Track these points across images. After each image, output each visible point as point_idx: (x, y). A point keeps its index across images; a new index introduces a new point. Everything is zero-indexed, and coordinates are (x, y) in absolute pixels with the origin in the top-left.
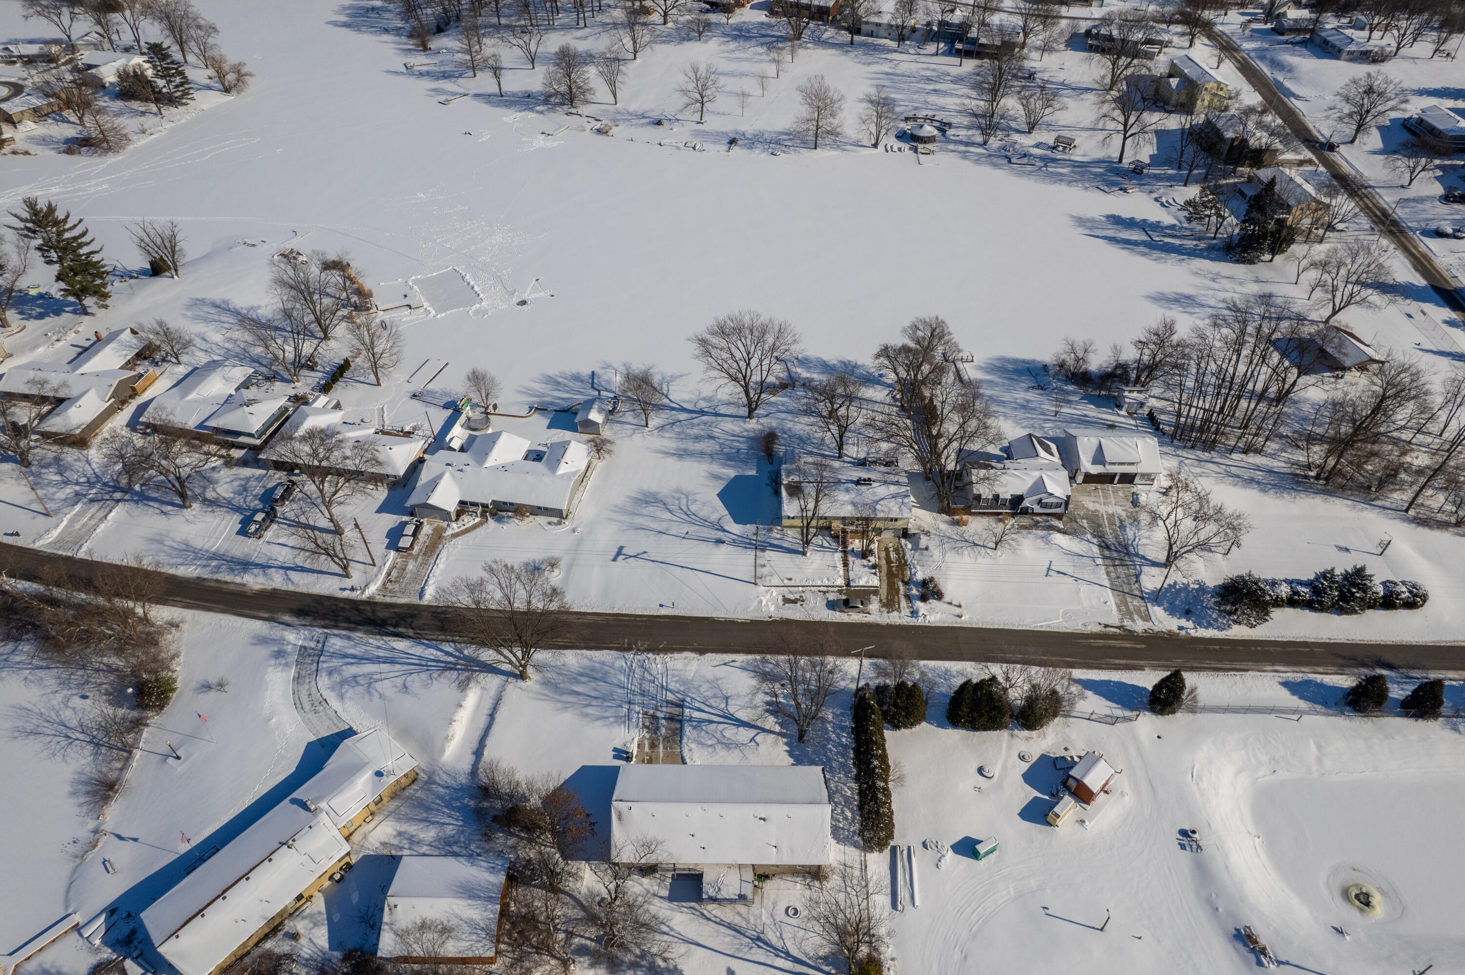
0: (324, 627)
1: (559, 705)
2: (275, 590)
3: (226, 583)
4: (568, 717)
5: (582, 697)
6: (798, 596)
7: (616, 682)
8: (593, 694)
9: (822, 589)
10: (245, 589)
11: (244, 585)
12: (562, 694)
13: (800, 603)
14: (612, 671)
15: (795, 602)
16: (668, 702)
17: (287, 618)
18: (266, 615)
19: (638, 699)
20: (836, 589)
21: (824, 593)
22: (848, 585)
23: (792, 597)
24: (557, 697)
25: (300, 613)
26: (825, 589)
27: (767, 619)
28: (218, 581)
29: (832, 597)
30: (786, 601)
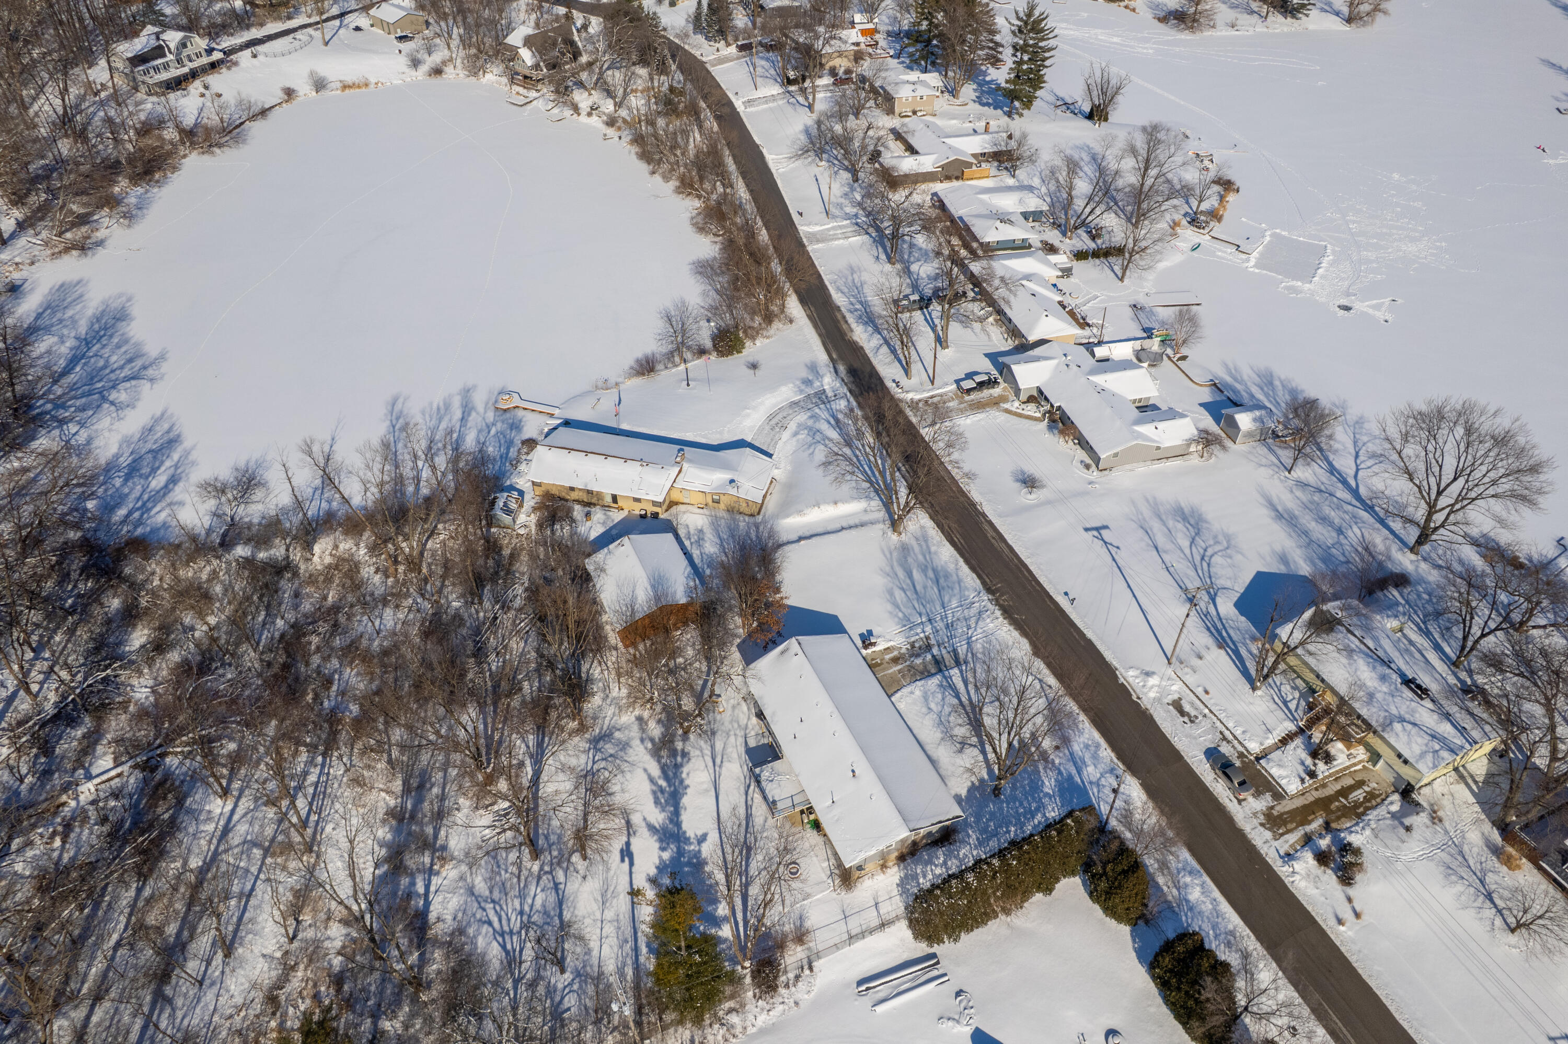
0: (850, 391)
1: (888, 569)
2: (862, 348)
3: (846, 322)
4: (880, 582)
5: (908, 581)
6: (1193, 713)
7: (946, 599)
8: (918, 588)
9: (1227, 733)
10: (849, 334)
11: (852, 331)
12: (901, 565)
13: (1186, 719)
14: (956, 591)
15: (1182, 713)
16: (955, 651)
17: (842, 368)
18: (835, 356)
19: (940, 625)
20: (1240, 749)
21: (1224, 739)
22: (1258, 759)
23: (1187, 708)
24: (895, 564)
25: (852, 372)
26: (1230, 737)
27: (1134, 698)
28: (844, 317)
29: (1225, 749)
30: (1177, 705)
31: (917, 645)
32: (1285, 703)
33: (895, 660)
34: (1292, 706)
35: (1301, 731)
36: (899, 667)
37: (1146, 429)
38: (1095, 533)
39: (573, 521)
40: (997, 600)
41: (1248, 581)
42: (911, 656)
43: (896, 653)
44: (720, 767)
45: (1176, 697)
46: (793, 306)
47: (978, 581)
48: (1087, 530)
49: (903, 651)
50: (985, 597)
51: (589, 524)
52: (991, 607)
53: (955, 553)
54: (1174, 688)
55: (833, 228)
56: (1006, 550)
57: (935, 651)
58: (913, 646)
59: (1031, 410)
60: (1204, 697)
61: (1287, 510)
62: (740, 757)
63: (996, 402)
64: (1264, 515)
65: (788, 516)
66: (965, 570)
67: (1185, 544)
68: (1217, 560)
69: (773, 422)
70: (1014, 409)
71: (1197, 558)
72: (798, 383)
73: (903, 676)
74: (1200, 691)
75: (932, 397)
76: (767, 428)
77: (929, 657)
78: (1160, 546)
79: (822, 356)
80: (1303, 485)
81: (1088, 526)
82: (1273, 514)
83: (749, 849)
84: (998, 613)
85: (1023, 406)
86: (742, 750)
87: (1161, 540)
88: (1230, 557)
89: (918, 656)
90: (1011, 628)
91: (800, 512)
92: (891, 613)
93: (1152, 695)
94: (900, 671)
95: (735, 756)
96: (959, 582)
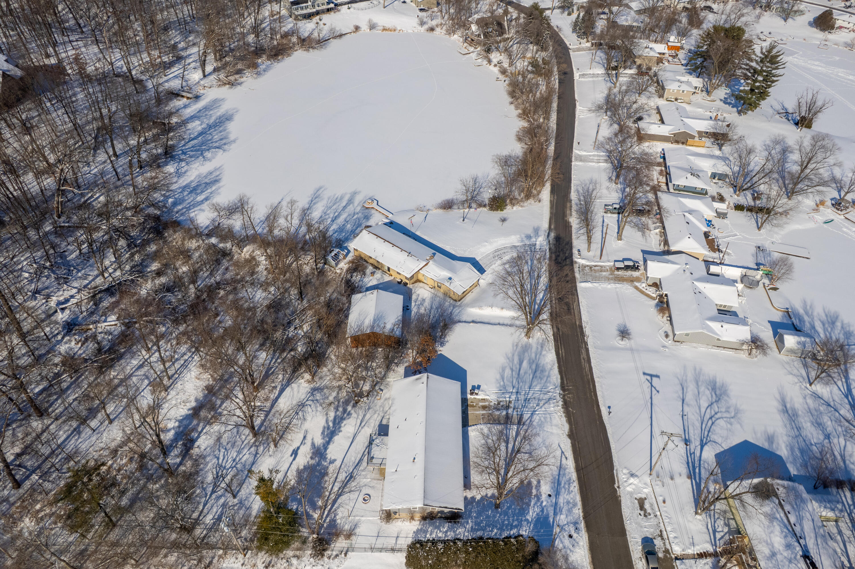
0: (550, 249)
1: (510, 355)
2: (571, 226)
3: (571, 210)
4: (502, 360)
5: (518, 366)
6: (649, 510)
7: (534, 384)
8: (522, 372)
9: (664, 533)
10: (568, 217)
11: (571, 215)
12: (519, 356)
13: (642, 513)
14: (543, 381)
15: (642, 507)
16: (522, 415)
17: (552, 235)
19: (522, 397)
20: (668, 547)
21: (661, 536)
22: (676, 558)
23: (647, 506)
24: (516, 353)
25: (558, 239)
26: (665, 536)
27: (616, 486)
28: (571, 207)
29: (658, 542)
30: (641, 503)
31: (501, 404)
32: (715, 531)
33: (484, 408)
34: (718, 536)
35: (715, 555)
36: (484, 412)
37: (715, 326)
38: (649, 378)
39: (364, 274)
40: (564, 396)
41: (734, 443)
42: (494, 409)
43: (487, 404)
44: (362, 428)
45: (643, 496)
46: (546, 194)
47: (559, 381)
48: (644, 374)
49: (492, 404)
50: (558, 391)
51: (371, 278)
52: (558, 398)
53: (556, 359)
54: (645, 490)
55: (594, 155)
56: (587, 369)
57: (510, 411)
58: (499, 404)
59: (652, 292)
60: (661, 504)
61: (794, 409)
62: (374, 427)
63: (631, 280)
64: (775, 405)
65: (473, 307)
66: (556, 370)
67: (704, 404)
68: (721, 423)
69: (497, 254)
70: (641, 288)
71: (708, 416)
72: (523, 236)
73: (483, 418)
74: (660, 499)
75: (596, 266)
76: (492, 256)
77: (504, 413)
78: (687, 399)
79: (545, 225)
80: (816, 396)
81: (647, 372)
82: (781, 407)
83: (351, 477)
84: (561, 403)
85: (648, 288)
86: (378, 423)
87: (689, 397)
88: (731, 424)
89: (498, 410)
90: (563, 415)
91: (480, 307)
92: (497, 380)
93: (629, 489)
94: (483, 415)
95: (372, 425)
96: (549, 376)
